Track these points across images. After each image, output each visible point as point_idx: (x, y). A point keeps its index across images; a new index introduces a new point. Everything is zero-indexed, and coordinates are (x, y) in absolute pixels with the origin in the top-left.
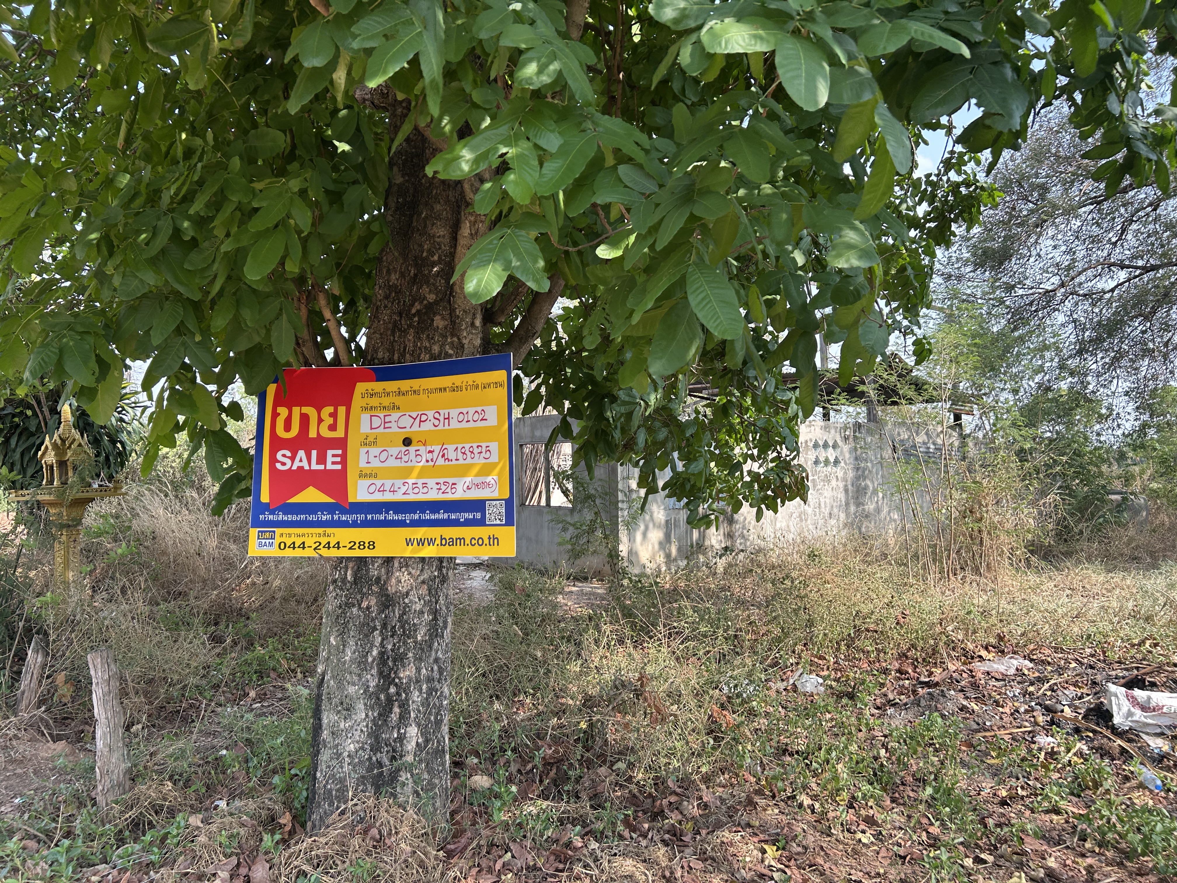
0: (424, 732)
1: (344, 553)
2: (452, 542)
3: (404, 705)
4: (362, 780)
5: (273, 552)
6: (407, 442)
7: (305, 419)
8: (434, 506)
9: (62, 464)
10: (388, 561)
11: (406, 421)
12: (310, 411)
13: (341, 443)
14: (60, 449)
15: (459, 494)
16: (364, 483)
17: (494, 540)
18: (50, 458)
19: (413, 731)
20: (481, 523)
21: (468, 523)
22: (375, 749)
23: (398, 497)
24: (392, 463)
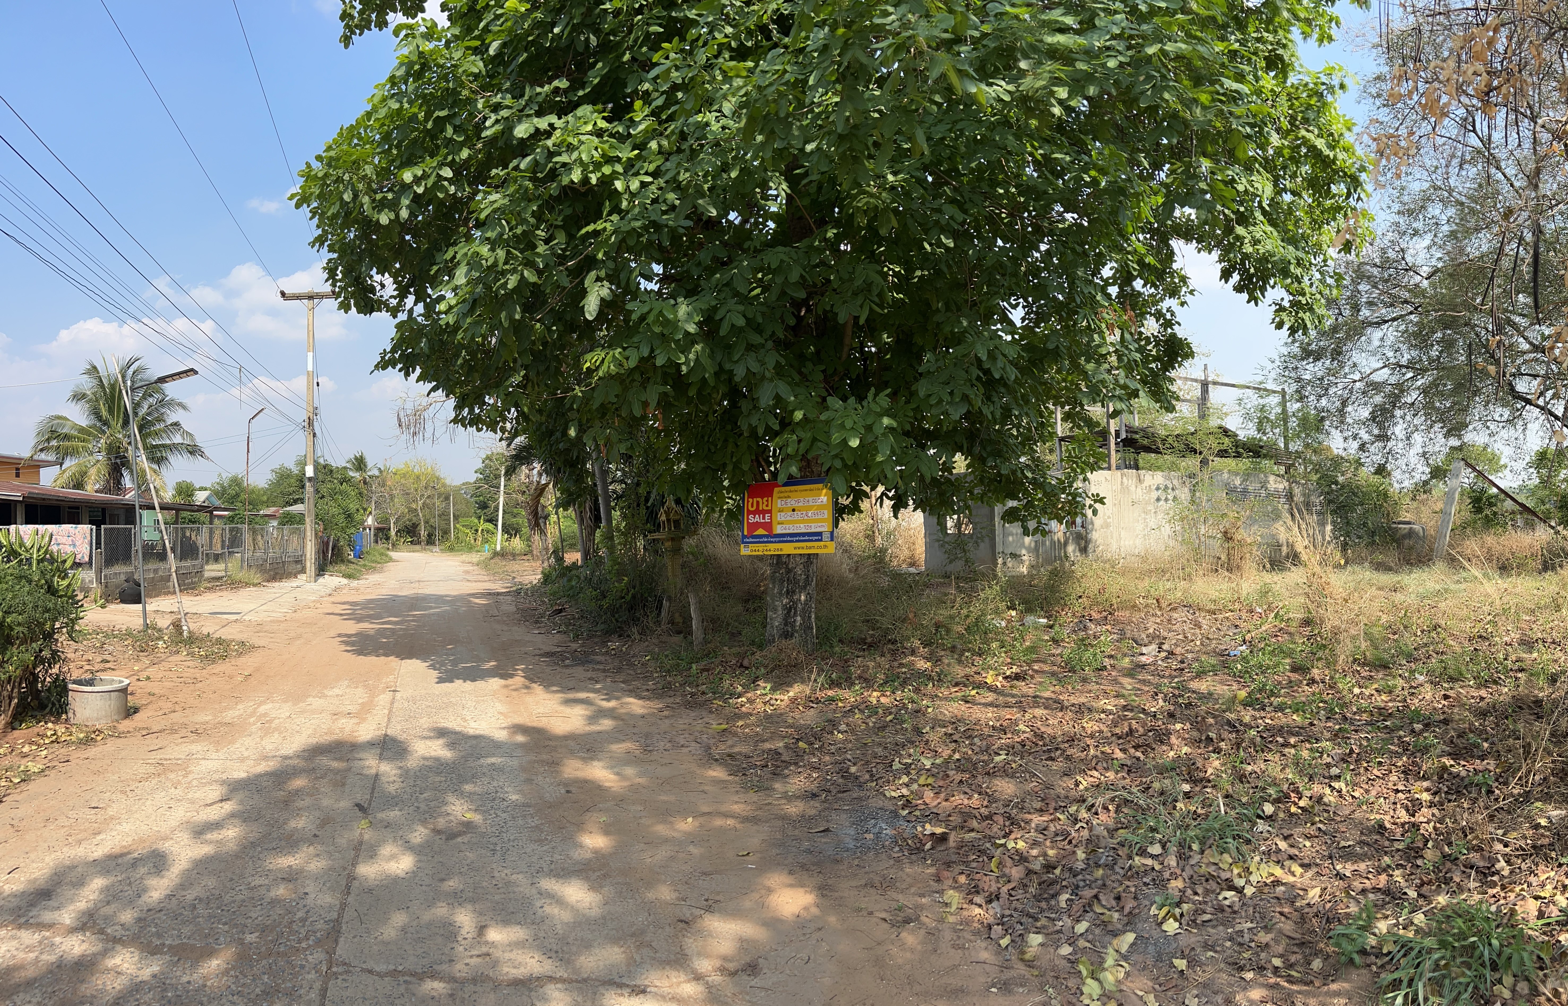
0: (803, 619)
1: (772, 553)
2: (810, 548)
3: (795, 609)
4: (781, 636)
5: (748, 553)
6: (794, 510)
7: (758, 502)
8: (804, 534)
9: (668, 520)
10: (789, 555)
11: (793, 502)
12: (760, 500)
13: (770, 512)
14: (667, 513)
15: (813, 530)
16: (779, 526)
17: (825, 546)
18: (663, 518)
19: (799, 618)
20: (821, 540)
21: (816, 540)
22: (786, 625)
23: (791, 531)
24: (789, 518)
